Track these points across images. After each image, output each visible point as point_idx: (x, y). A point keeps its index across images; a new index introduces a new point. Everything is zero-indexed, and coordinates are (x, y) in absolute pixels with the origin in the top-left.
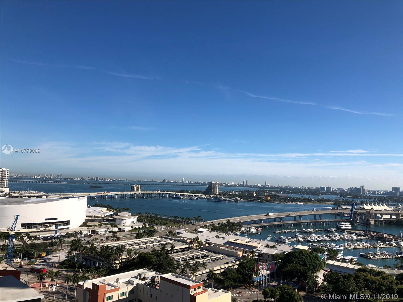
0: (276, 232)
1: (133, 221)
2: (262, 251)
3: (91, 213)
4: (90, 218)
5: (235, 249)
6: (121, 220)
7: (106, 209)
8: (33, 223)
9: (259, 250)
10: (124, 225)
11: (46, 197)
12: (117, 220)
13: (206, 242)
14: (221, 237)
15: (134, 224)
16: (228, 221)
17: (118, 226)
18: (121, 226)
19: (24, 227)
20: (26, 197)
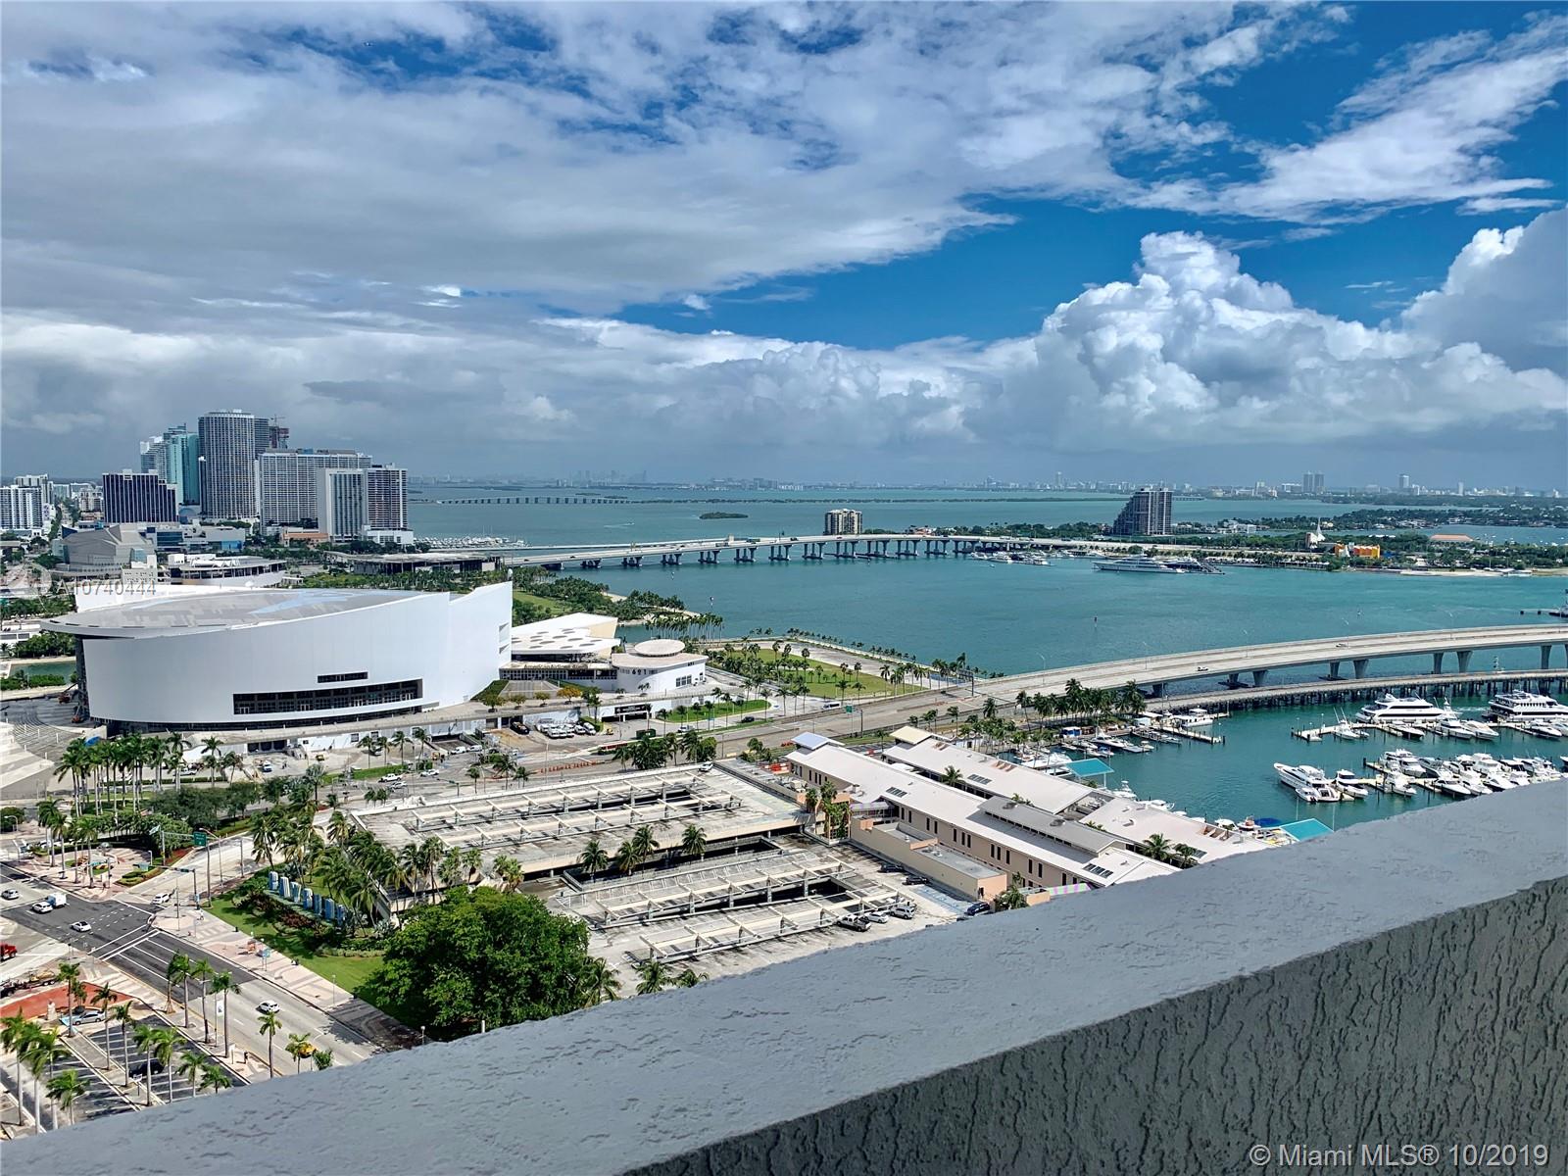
0: (1304, 734)
1: (687, 675)
2: (1109, 873)
3: (537, 643)
4: (521, 665)
5: (999, 849)
6: (634, 672)
7: (612, 622)
8: (279, 694)
9: (1099, 871)
10: (643, 695)
11: (493, 564)
12: (620, 675)
13: (890, 802)
14: (973, 777)
15: (687, 690)
16: (1073, 684)
17: (618, 698)
18: (630, 698)
19: (247, 705)
20: (423, 569)
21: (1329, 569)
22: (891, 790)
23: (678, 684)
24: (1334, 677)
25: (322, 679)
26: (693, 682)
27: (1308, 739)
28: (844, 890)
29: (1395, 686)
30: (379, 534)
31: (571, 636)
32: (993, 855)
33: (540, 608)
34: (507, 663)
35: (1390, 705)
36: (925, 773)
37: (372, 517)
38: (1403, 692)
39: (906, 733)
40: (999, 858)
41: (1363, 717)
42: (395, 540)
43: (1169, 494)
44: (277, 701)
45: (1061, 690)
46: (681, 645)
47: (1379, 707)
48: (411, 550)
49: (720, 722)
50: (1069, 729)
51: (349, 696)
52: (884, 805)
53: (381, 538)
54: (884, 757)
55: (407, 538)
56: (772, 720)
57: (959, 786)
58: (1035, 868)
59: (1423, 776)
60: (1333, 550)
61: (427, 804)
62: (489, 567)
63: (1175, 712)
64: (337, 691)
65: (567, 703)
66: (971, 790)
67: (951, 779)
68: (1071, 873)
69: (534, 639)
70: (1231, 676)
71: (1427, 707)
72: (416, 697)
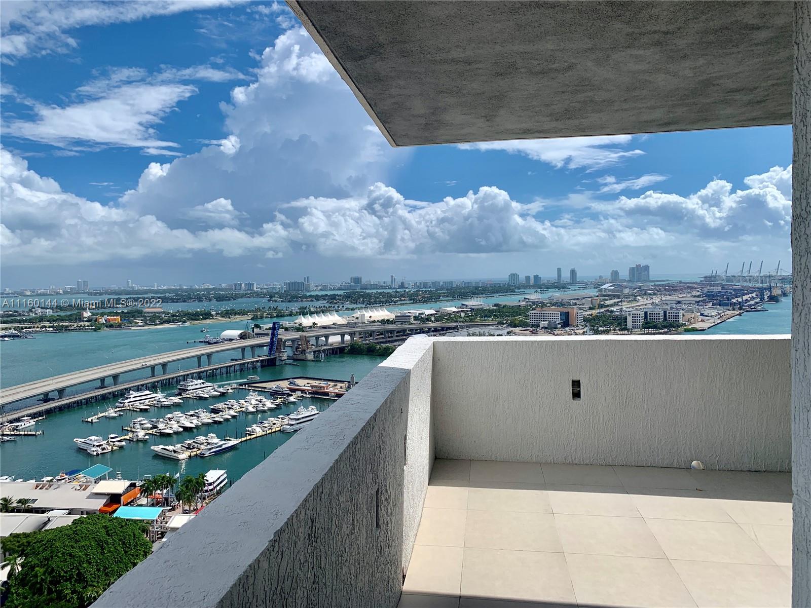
0: (90, 420)
21: (95, 330)
24: (103, 386)
27: (92, 422)
29: (134, 386)
35: (132, 396)
38: (138, 389)
41: (120, 405)
47: (127, 398)
59: (151, 428)
60: (96, 320)
63: (11, 422)
70: (44, 395)
71: (150, 394)
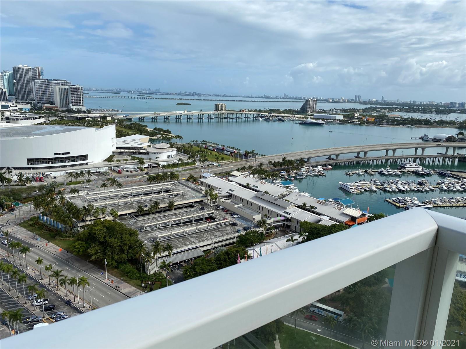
0: (348, 173)
1: (171, 154)
2: (290, 214)
3: (124, 144)
4: (119, 150)
5: (260, 207)
6: (154, 154)
7: (148, 138)
8: (42, 159)
9: (287, 213)
10: (157, 160)
11: (111, 117)
12: (149, 154)
13: (230, 193)
14: (254, 186)
15: (171, 159)
16: (284, 159)
17: (149, 161)
18: (153, 161)
19: (31, 162)
20: (89, 119)
21: (360, 124)
22: (230, 190)
23: (168, 157)
24: (358, 157)
25: (55, 154)
26: (173, 156)
27: (349, 175)
28: (214, 219)
30: (75, 107)
31: (134, 142)
32: (258, 209)
33: (125, 132)
34: (114, 149)
36: (240, 185)
37: (72, 101)
39: (235, 173)
40: (260, 209)
42: (80, 109)
43: (316, 101)
44: (41, 161)
45: (281, 160)
46: (169, 145)
48: (85, 112)
49: (180, 169)
50: (282, 171)
51: (65, 159)
52: (228, 194)
53: (75, 108)
54: (229, 180)
55: (84, 109)
56: (196, 168)
57: (250, 189)
58: (270, 212)
59: (380, 186)
60: (361, 118)
61: (89, 193)
62: (109, 119)
63: (313, 167)
64: (61, 158)
65: (133, 162)
66: (253, 190)
67: (247, 187)
68: (279, 214)
69: (123, 142)
70: (329, 156)
72: (86, 160)
